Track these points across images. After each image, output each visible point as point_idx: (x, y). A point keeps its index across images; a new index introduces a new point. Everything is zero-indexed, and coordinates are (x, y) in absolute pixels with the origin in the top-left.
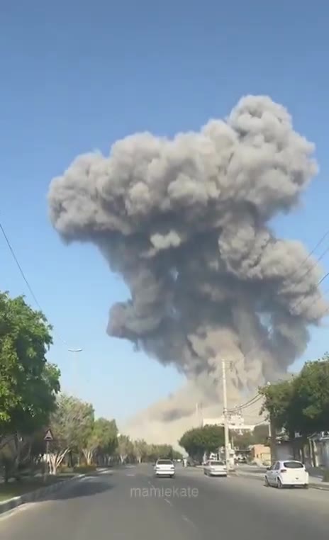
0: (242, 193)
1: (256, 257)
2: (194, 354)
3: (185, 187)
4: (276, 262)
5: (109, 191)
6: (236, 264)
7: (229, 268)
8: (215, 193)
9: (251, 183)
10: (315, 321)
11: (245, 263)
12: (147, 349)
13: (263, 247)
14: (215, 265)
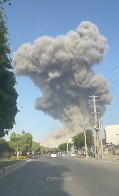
0: (82, 57)
1: (87, 80)
2: (66, 116)
3: (61, 54)
4: (94, 82)
5: (33, 56)
6: (81, 83)
7: (78, 84)
8: (72, 56)
9: (85, 53)
10: (108, 103)
11: (84, 82)
12: (49, 114)
13: (90, 77)
14: (73, 83)
